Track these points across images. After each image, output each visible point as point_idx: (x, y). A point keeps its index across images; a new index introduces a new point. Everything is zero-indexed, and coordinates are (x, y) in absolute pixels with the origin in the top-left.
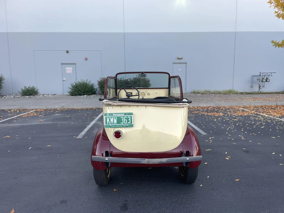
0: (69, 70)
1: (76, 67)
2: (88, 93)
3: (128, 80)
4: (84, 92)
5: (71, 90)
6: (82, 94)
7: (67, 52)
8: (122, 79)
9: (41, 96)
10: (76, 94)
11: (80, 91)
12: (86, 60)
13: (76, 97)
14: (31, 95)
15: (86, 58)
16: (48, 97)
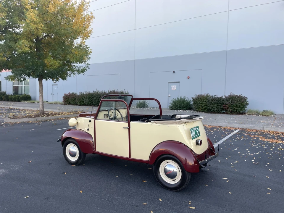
0: (174, 87)
1: (179, 85)
2: (183, 108)
3: (222, 97)
4: (180, 108)
5: (171, 105)
6: (178, 109)
7: (174, 72)
8: (216, 97)
9: (148, 109)
10: (174, 108)
11: (177, 106)
12: (188, 78)
13: (174, 111)
14: (142, 107)
15: (189, 77)
16: (153, 110)
